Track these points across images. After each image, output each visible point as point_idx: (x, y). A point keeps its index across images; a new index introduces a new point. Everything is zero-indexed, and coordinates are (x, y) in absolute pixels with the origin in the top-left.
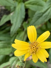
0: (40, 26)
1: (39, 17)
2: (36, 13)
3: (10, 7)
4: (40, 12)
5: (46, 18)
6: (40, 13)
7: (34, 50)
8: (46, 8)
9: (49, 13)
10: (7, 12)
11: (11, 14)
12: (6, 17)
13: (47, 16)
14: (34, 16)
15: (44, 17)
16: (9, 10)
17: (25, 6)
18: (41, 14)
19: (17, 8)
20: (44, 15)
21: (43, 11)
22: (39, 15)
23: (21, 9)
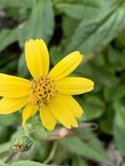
0: (91, 56)
1: (89, 34)
2: (82, 25)
3: (17, 9)
4: (92, 21)
5: (106, 36)
6: (91, 25)
7: (41, 95)
8: (106, 13)
9: (113, 24)
10: (11, 23)
11: (21, 26)
12: (7, 35)
13: (107, 31)
14: (77, 30)
15: (101, 33)
16: (15, 17)
17: (54, 8)
18: (94, 27)
19: (35, 11)
20: (101, 29)
21: (98, 20)
22: (88, 29)
23: (44, 14)
